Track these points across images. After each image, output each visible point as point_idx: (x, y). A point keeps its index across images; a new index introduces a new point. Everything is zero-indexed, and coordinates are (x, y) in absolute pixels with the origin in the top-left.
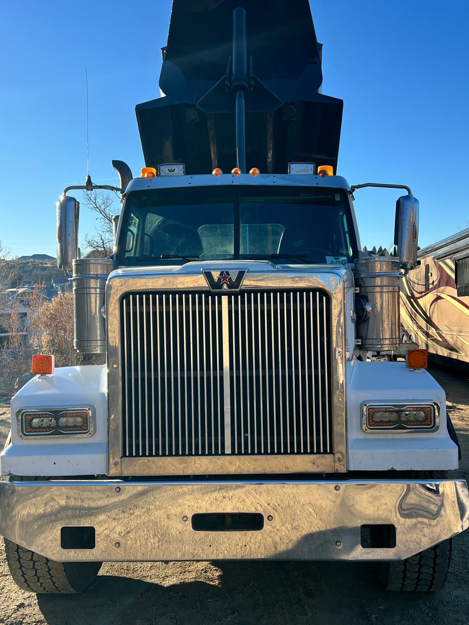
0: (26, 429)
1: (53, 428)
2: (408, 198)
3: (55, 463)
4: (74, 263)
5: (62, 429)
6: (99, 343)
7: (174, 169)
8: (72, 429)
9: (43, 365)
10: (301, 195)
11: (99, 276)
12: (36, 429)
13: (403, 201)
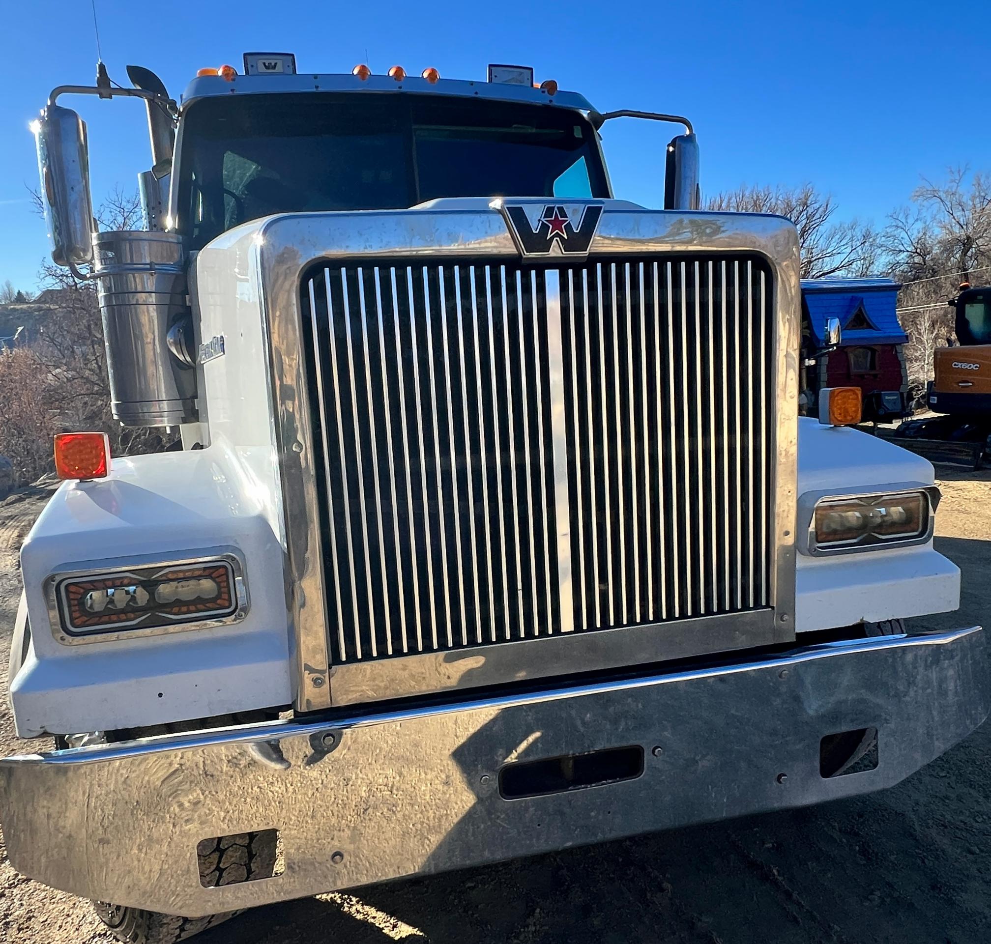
0: (72, 620)
1: (143, 610)
2: (690, 138)
3: (160, 695)
4: (95, 242)
5: (168, 610)
6: (165, 406)
7: (276, 64)
8: (192, 608)
9: (83, 457)
10: (514, 126)
11: (156, 267)
12: (101, 617)
13: (680, 145)
